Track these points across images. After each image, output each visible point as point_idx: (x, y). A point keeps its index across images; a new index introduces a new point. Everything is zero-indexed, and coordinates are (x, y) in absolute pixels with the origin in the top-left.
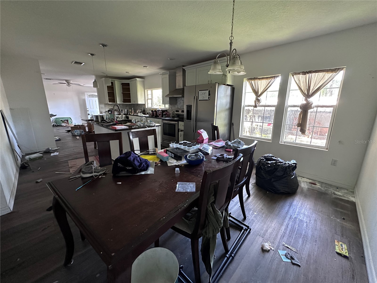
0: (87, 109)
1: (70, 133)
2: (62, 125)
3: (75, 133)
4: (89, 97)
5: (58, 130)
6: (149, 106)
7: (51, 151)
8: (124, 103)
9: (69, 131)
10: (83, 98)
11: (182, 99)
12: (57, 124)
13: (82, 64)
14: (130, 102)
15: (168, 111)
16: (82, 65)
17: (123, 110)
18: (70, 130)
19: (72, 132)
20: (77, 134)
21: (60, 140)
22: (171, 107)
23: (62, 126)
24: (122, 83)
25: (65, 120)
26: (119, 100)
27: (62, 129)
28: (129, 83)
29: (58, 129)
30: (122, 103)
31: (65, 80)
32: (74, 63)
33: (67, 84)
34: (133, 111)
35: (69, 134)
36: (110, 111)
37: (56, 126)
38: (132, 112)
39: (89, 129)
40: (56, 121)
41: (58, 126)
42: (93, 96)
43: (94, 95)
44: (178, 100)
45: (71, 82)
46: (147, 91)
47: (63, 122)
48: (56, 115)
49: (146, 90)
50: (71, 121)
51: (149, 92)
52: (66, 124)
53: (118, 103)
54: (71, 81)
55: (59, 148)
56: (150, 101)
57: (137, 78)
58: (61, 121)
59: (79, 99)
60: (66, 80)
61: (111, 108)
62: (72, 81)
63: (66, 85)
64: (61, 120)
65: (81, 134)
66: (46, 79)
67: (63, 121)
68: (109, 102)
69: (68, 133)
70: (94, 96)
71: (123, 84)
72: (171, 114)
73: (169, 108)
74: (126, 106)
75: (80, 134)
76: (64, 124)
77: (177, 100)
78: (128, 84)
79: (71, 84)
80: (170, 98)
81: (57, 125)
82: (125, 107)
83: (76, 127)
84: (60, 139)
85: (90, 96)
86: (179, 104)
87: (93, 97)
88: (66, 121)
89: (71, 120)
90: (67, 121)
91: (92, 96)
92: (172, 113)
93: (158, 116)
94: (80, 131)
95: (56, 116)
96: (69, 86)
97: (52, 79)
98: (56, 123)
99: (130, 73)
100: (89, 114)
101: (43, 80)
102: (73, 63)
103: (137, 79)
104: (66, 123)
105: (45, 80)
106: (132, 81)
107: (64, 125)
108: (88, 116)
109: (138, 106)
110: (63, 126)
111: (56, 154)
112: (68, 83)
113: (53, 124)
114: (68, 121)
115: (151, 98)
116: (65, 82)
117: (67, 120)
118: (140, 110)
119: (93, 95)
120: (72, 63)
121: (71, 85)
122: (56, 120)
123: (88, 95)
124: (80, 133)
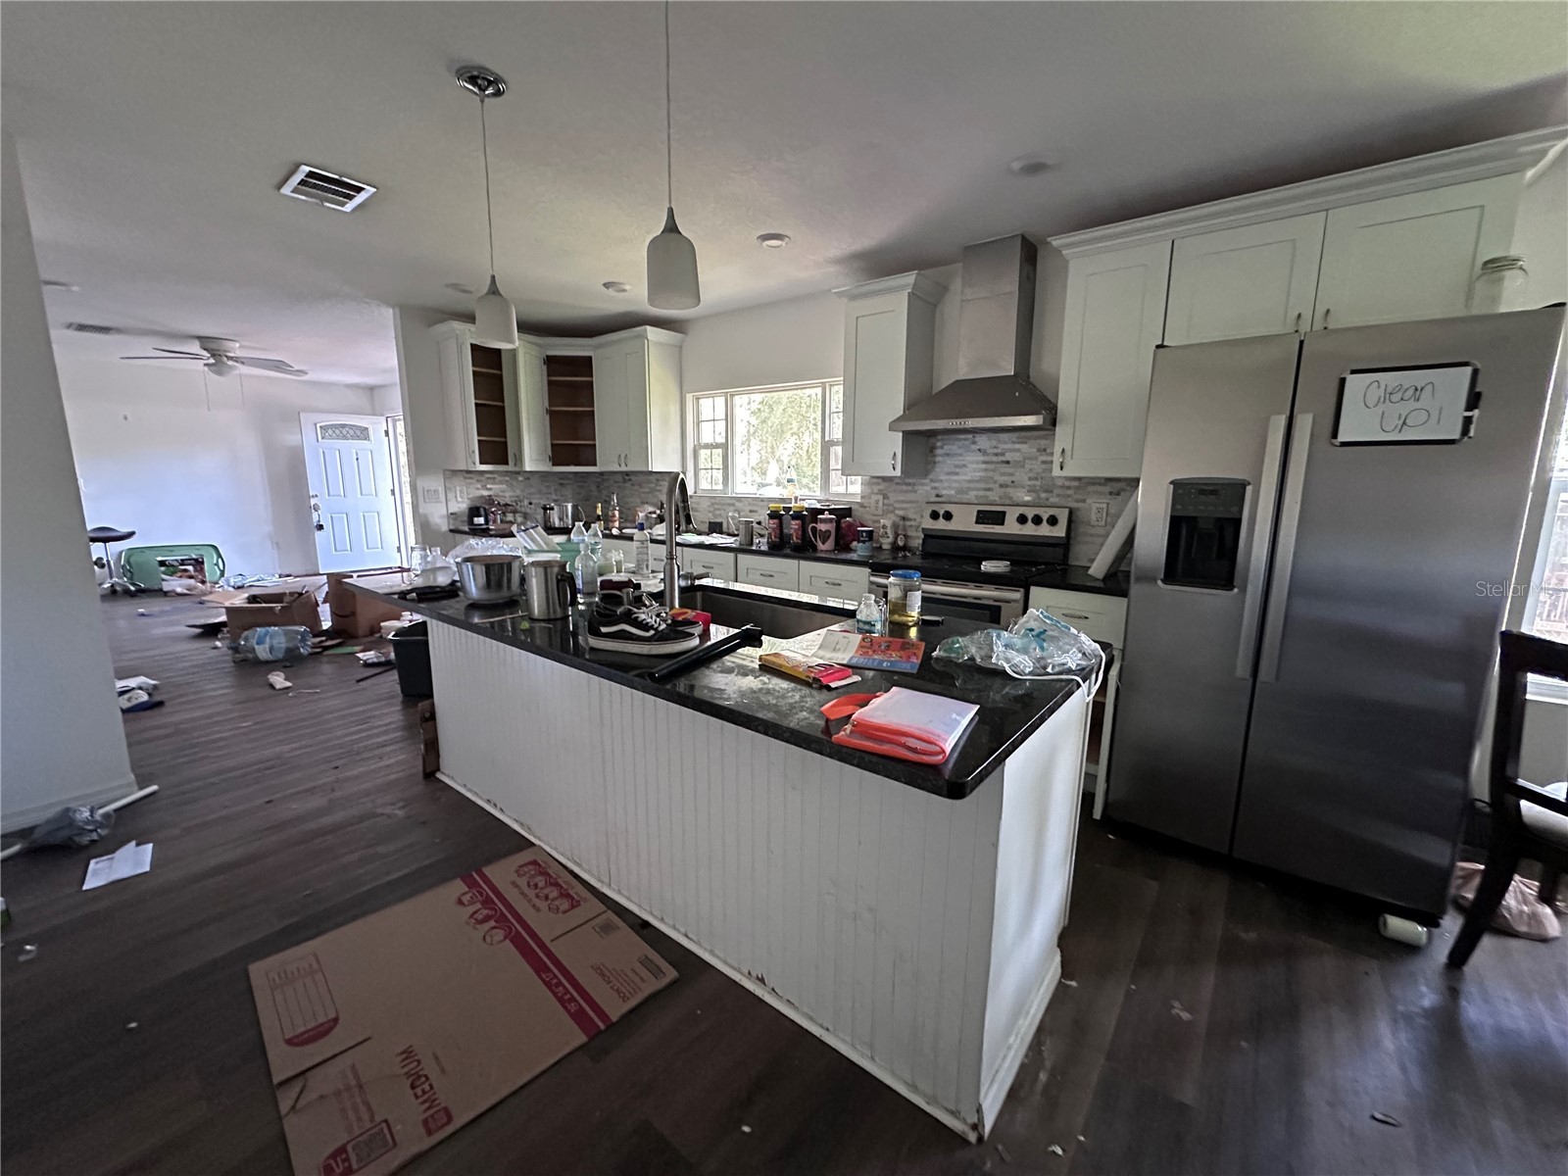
0: (313, 502)
1: (218, 644)
2: (166, 587)
3: (256, 647)
4: (323, 438)
5: (144, 620)
6: (704, 485)
7: (85, 840)
8: (553, 465)
9: (211, 631)
10: (292, 439)
11: (974, 443)
12: (134, 584)
13: (350, 197)
14: (594, 464)
15: (857, 511)
16: (349, 206)
17: (552, 509)
18: (223, 624)
19: (235, 638)
20: (271, 649)
21: (160, 704)
22: (880, 492)
23: (166, 594)
24: (547, 356)
25: (183, 562)
26: (532, 451)
27: (163, 613)
28: (590, 358)
29: (143, 615)
30: (547, 467)
31: (199, 338)
32: (302, 183)
33: (212, 361)
34: (617, 513)
35: (216, 648)
36: (482, 512)
37: (127, 593)
38: (614, 516)
39: (335, 615)
40: (130, 565)
41: (141, 592)
42: (344, 432)
43: (351, 427)
44: (939, 451)
45: (236, 349)
46: (698, 399)
47: (170, 568)
48: (131, 535)
49: (689, 397)
50: (217, 564)
51: (711, 407)
52: (192, 582)
53: (528, 469)
54: (231, 344)
55: (154, 788)
56: (710, 459)
57: (648, 328)
58: (162, 563)
59: (269, 449)
60: (203, 340)
61: (482, 497)
62: (237, 345)
63: (205, 365)
64: (159, 559)
65: (298, 648)
66: (82, 328)
67: (175, 563)
68: (481, 463)
69: (206, 644)
70: (351, 432)
71: (553, 364)
72: (889, 531)
73: (862, 497)
74: (561, 484)
75: (289, 651)
76: (176, 584)
77: (932, 449)
78: (584, 365)
79: (230, 363)
80: (907, 435)
81: (132, 588)
82: (556, 490)
83: (264, 609)
84: (157, 698)
85: (330, 432)
86: (948, 474)
87: (345, 438)
88: (190, 568)
89: (219, 556)
90: (198, 563)
91: (337, 432)
92: (895, 526)
93: (815, 548)
94: (286, 633)
95: (135, 537)
96: (219, 373)
97: (119, 331)
98: (131, 579)
99: (627, 287)
100: (320, 527)
101: (54, 334)
102: (287, 190)
103: (652, 332)
104: (191, 577)
105: (71, 333)
106: (620, 341)
107: (179, 590)
108: (318, 534)
109: (628, 485)
110: (174, 591)
111: (133, 860)
112: (213, 356)
113: (112, 586)
114: (203, 563)
115: (721, 440)
116: (195, 348)
117: (196, 560)
118: (653, 505)
119: (343, 426)
120: (280, 186)
121: (230, 367)
122: (128, 561)
123: (318, 425)
124: (291, 645)
